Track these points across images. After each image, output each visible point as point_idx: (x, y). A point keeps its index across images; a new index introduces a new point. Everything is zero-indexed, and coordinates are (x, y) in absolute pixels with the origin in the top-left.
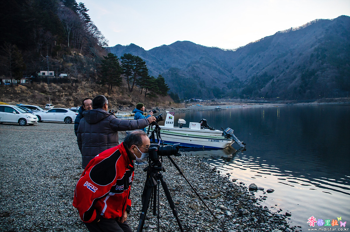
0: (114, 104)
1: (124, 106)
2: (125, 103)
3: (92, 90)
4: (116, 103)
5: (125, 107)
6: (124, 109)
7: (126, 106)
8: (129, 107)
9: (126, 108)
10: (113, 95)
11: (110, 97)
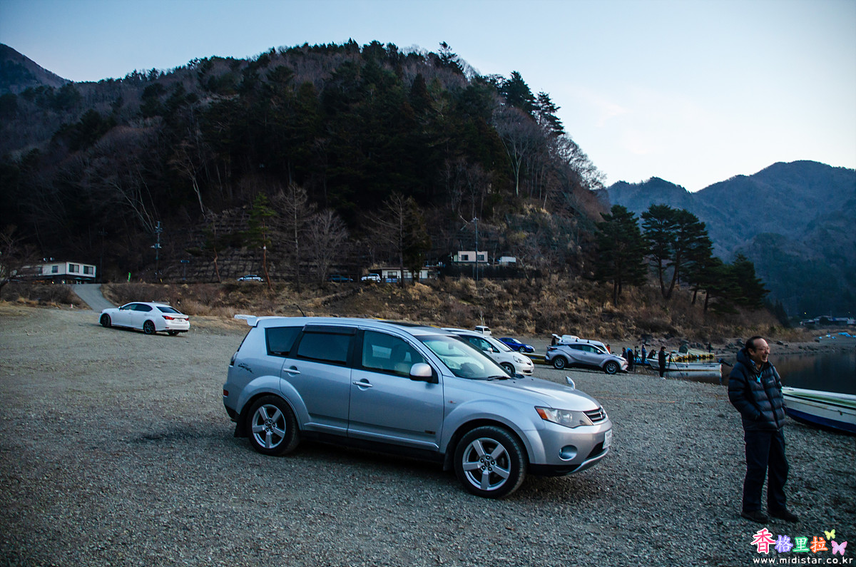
0: (629, 330)
1: (653, 334)
2: (655, 328)
3: (574, 294)
4: (634, 327)
5: (656, 337)
6: (654, 343)
7: (657, 334)
8: (666, 337)
9: (659, 341)
10: (626, 308)
11: (618, 313)
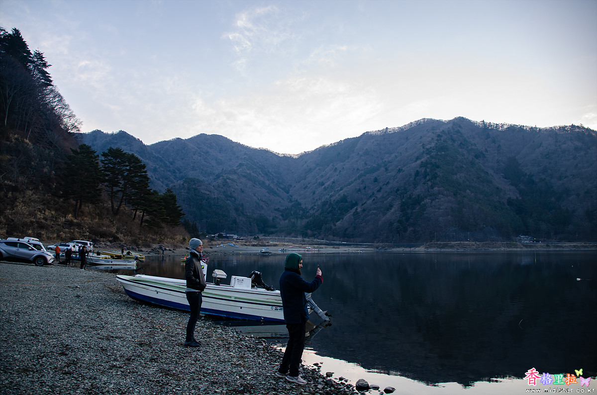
0: (84, 236)
1: (102, 239)
2: (103, 235)
3: (43, 207)
4: (88, 234)
5: (103, 241)
6: (101, 246)
7: (105, 239)
8: (111, 242)
9: (105, 244)
10: (83, 220)
11: (77, 223)
